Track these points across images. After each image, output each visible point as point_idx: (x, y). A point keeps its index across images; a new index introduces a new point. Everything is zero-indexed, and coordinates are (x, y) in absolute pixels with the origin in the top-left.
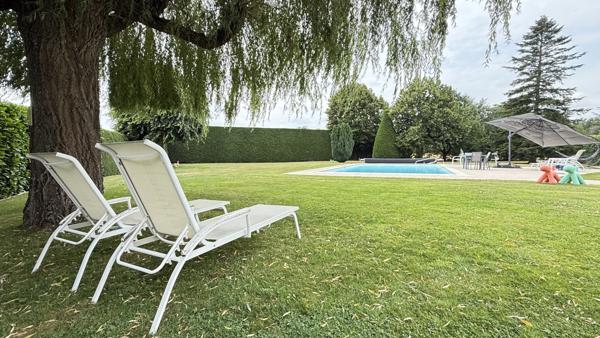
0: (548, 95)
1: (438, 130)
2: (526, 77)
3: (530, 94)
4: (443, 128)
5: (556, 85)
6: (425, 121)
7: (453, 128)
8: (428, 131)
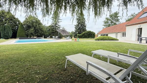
0: (57, 26)
1: (38, 31)
2: (53, 21)
3: (55, 25)
4: (39, 30)
5: (59, 24)
6: (35, 28)
7: (41, 30)
8: (35, 30)
